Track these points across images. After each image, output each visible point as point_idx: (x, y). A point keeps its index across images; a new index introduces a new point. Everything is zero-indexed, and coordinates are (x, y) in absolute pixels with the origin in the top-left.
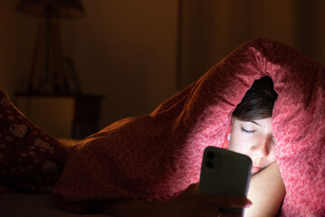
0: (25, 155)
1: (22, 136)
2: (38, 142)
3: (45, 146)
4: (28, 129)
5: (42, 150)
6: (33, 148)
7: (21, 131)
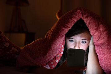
0: (8, 53)
1: (7, 46)
2: (13, 48)
3: (15, 50)
4: (10, 44)
5: (14, 51)
6: (11, 50)
7: (7, 45)
